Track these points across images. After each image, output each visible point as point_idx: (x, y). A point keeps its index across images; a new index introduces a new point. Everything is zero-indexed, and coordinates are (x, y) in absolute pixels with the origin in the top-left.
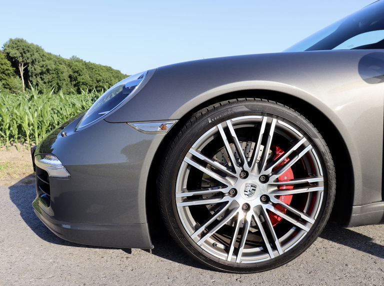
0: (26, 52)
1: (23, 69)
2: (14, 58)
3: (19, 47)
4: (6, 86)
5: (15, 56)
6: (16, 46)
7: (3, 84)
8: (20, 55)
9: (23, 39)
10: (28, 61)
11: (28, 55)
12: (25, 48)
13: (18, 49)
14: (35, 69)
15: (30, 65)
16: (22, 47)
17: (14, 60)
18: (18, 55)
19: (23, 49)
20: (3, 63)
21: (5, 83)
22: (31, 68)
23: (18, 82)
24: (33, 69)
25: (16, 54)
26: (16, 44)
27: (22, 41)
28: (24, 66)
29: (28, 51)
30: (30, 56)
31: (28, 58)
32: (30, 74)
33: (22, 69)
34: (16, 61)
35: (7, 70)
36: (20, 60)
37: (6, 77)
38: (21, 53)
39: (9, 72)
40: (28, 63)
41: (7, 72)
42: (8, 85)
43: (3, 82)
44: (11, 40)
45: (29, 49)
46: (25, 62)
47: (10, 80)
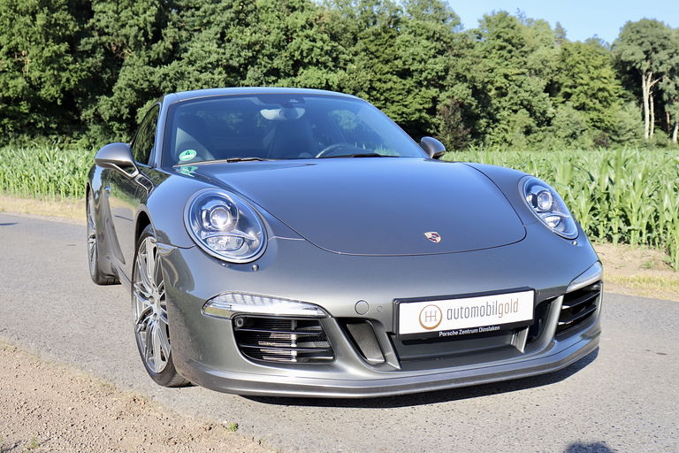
0: (659, 49)
1: (649, 87)
2: (630, 63)
3: (643, 39)
4: (599, 124)
5: (631, 58)
6: (638, 36)
7: (592, 119)
8: (645, 56)
9: (655, 21)
10: (661, 69)
11: (663, 55)
12: (656, 40)
13: (641, 44)
14: (676, 85)
15: (666, 79)
16: (650, 39)
17: (628, 69)
18: (640, 55)
19: (652, 44)
20: (595, 76)
21: (595, 118)
22: (668, 83)
23: (631, 115)
24: (672, 86)
25: (633, 54)
26: (638, 32)
27: (654, 24)
28: (651, 81)
29: (664, 47)
30: (667, 57)
31: (661, 63)
32: (665, 97)
33: (647, 87)
34: (634, 69)
35: (600, 90)
36: (645, 66)
37: (598, 106)
38: (646, 52)
39: (606, 94)
40: (663, 73)
41: (600, 94)
42: (602, 121)
43: (592, 116)
44: (629, 24)
45: (666, 42)
46: (655, 70)
47: (607, 111)
